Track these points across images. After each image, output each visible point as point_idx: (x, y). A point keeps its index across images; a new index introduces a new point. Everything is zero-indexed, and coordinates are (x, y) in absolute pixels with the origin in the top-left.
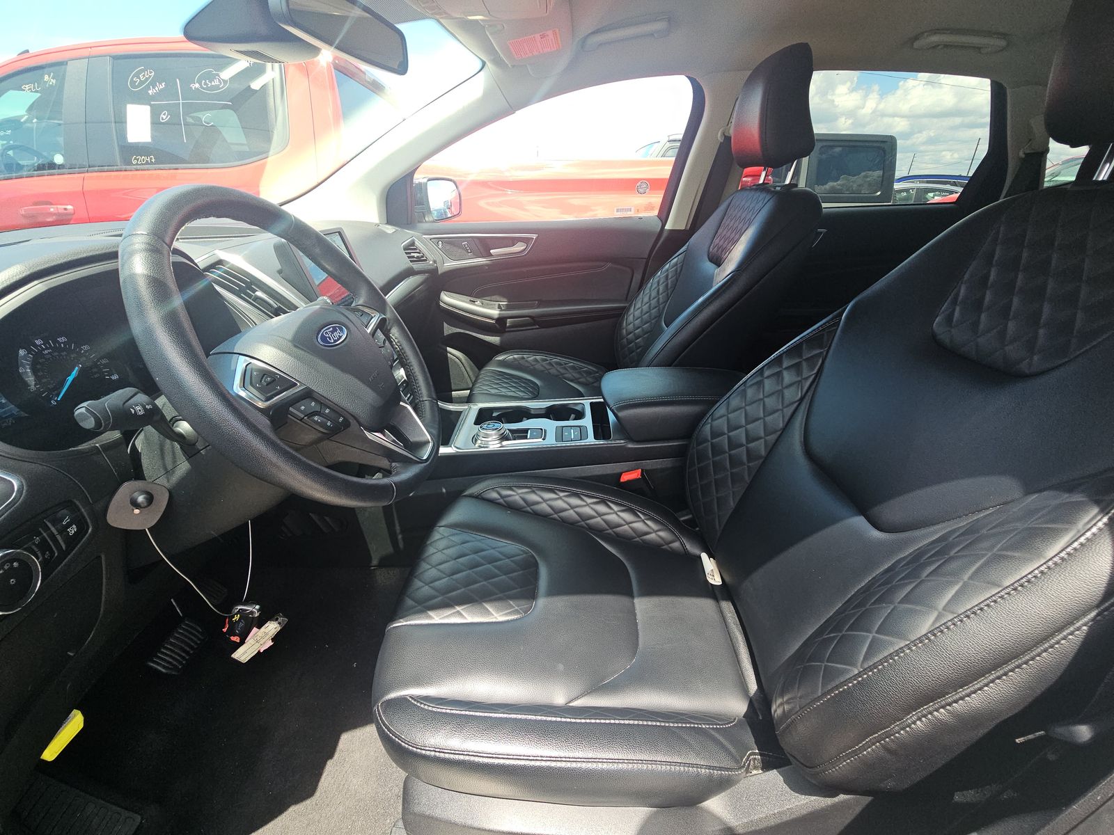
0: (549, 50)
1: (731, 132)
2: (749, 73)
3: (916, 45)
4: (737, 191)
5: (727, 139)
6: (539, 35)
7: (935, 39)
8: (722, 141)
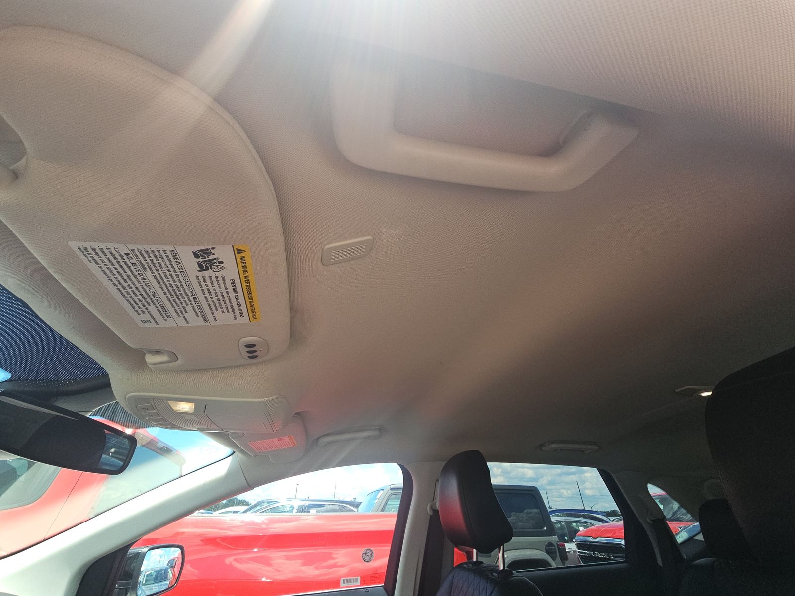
0: (287, 447)
1: (438, 506)
2: (444, 464)
3: (543, 448)
4: (453, 568)
5: (435, 512)
6: (276, 439)
7: (554, 446)
8: (432, 514)
